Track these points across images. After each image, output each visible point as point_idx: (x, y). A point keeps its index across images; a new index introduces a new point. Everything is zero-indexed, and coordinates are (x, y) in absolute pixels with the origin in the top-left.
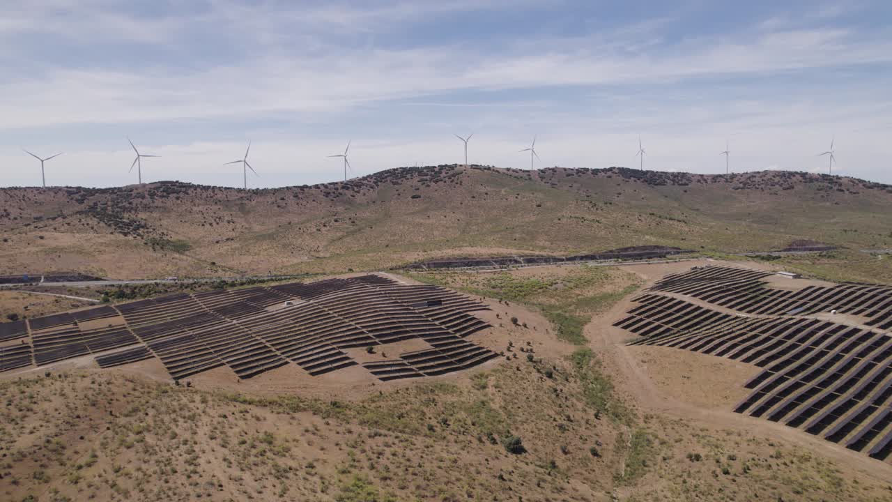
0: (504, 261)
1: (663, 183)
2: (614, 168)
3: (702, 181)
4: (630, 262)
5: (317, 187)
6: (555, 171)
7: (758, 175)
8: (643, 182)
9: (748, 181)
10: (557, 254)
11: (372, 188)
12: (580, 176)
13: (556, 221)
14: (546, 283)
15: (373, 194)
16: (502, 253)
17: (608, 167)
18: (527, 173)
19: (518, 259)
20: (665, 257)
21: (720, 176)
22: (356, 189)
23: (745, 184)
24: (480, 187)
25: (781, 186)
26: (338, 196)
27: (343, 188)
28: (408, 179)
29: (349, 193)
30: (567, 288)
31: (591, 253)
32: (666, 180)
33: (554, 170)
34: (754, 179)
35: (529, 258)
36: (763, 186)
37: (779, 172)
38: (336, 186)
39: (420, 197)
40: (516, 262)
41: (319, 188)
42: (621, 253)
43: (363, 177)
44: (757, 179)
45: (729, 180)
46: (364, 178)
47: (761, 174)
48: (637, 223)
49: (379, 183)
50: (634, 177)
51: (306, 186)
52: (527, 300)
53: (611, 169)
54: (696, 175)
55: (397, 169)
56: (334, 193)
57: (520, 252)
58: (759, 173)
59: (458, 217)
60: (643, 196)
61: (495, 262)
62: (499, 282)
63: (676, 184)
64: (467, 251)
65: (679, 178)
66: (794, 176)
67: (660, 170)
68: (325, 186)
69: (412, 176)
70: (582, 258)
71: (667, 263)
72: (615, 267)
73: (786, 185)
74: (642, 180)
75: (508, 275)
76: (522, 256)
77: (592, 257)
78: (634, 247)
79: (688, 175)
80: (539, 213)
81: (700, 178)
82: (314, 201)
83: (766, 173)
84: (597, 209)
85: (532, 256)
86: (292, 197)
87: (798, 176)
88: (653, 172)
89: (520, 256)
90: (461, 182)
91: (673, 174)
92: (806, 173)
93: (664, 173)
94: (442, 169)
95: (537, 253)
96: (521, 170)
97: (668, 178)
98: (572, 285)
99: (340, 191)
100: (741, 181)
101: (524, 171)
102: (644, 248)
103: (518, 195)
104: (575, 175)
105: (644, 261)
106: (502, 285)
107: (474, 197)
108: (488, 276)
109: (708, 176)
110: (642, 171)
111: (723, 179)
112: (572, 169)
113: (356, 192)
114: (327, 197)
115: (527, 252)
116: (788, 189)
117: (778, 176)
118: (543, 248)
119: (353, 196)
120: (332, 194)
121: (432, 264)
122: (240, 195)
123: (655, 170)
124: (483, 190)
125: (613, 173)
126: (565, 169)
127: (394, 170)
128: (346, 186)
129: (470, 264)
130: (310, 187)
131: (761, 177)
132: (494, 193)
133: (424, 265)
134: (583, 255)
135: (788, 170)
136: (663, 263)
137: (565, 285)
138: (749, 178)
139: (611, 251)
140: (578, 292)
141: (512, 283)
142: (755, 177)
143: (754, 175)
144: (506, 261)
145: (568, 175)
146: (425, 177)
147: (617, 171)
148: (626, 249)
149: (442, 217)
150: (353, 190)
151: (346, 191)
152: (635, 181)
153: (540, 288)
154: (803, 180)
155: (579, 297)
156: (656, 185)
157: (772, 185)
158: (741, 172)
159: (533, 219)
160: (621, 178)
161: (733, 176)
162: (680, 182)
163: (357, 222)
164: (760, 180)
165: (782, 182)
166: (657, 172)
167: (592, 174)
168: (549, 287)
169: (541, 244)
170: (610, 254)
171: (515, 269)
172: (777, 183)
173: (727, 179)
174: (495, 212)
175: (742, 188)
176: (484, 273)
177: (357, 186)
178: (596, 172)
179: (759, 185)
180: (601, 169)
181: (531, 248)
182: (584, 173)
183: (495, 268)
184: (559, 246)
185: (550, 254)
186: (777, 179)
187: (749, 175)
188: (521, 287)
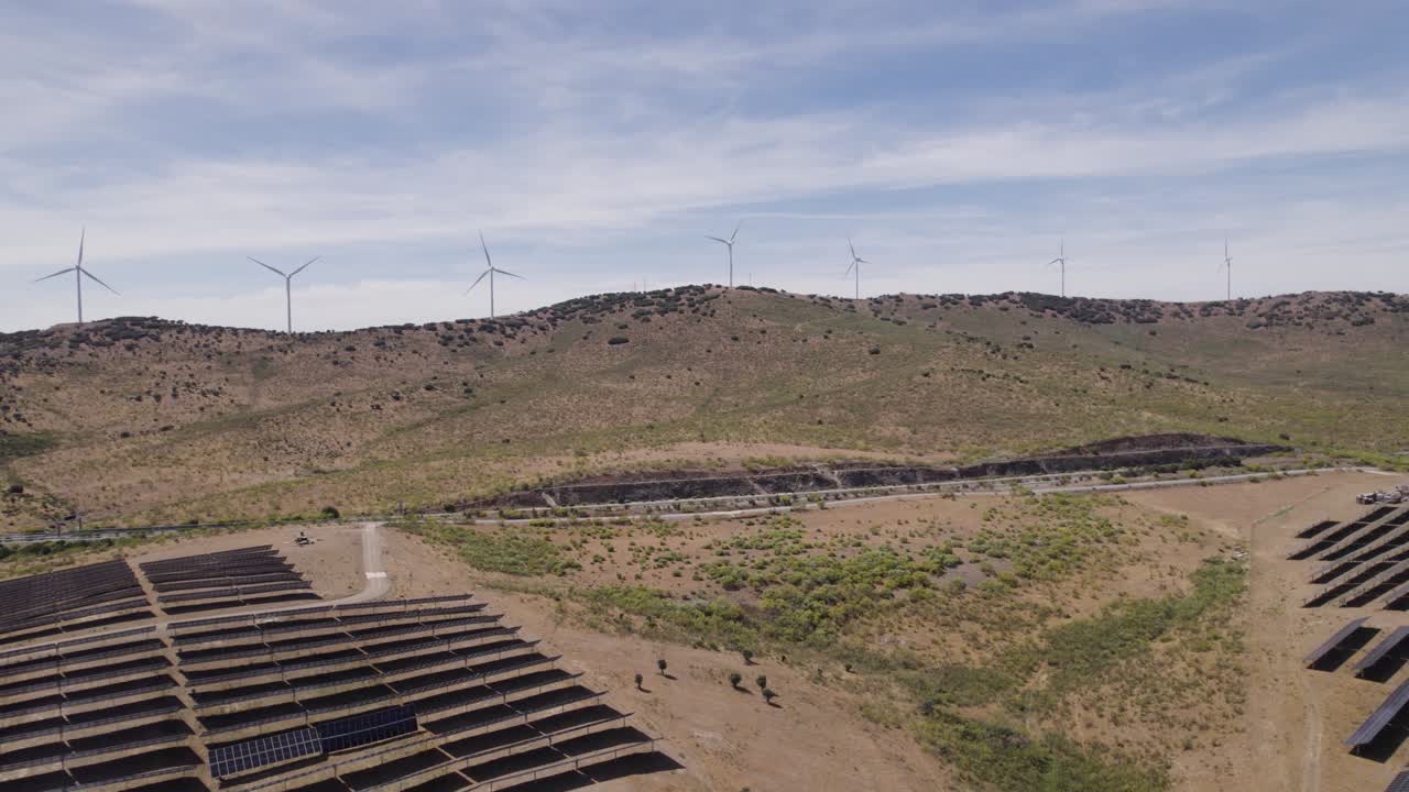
0: (784, 480)
1: (1108, 320)
2: (1012, 293)
3: (1183, 315)
4: (1147, 480)
5: (431, 327)
6: (901, 301)
7: (1293, 300)
8: (1068, 317)
9: (1276, 312)
10: (934, 459)
11: (542, 329)
12: (947, 308)
13: (918, 378)
14: (919, 562)
15: (542, 341)
16: (783, 459)
17: (999, 292)
18: (848, 303)
19: (828, 475)
20: (1238, 464)
21: (1217, 304)
22: (509, 331)
23: (1270, 318)
24: (751, 319)
25: (1346, 317)
26: (467, 344)
27: (483, 328)
28: (614, 312)
29: (490, 338)
30: (994, 581)
31: (1026, 456)
32: (1112, 313)
33: (898, 299)
34: (1287, 308)
35: (855, 470)
36: (1310, 320)
37: (1337, 294)
38: (470, 325)
39: (627, 341)
40: (821, 482)
41: (435, 329)
42: (1102, 454)
43: (531, 311)
44: (1293, 308)
45: (1237, 312)
46: (532, 313)
47: (1300, 299)
48: (1102, 384)
49: (559, 321)
50: (1052, 309)
51: (409, 327)
52: (854, 641)
53: (1005, 296)
54: (1168, 304)
55: (598, 297)
56: (461, 337)
57: (828, 453)
58: (1293, 296)
59: (698, 378)
60: (1073, 342)
61: (763, 483)
62: (759, 556)
63: (1132, 320)
64: (691, 452)
65: (1138, 309)
66: (1368, 300)
67: (1097, 297)
68: (447, 325)
69: (623, 306)
70: (1002, 469)
71: (1254, 481)
72: (1109, 496)
73: (1355, 317)
74: (1067, 313)
75: (793, 529)
76: (839, 467)
77: (1031, 467)
78: (1131, 439)
79: (1155, 305)
80: (877, 367)
81: (1177, 308)
82: (415, 352)
83: (1309, 296)
84: (1005, 357)
85: (868, 465)
86: (371, 346)
87: (1377, 301)
88: (1084, 300)
89: (834, 466)
90: (714, 311)
91: (1124, 303)
92: (1392, 295)
93: (1106, 301)
94: (682, 293)
95: (878, 456)
96: (835, 298)
97: (1117, 311)
98: (1007, 568)
99: (476, 334)
100: (1260, 311)
101: (842, 300)
102: (1157, 440)
103: (830, 332)
104: (939, 306)
105: (1183, 478)
106: (767, 573)
107: (735, 339)
108: (724, 534)
109: (1195, 305)
110: (1064, 299)
111: (1223, 310)
112: (933, 297)
113: (509, 336)
114: (445, 345)
115: (852, 455)
116: (1362, 323)
117: (1335, 300)
118: (893, 443)
119: (500, 344)
120: (458, 341)
121: (575, 490)
122: (270, 342)
123: (1089, 297)
124: (755, 324)
125: (1011, 301)
126: (919, 297)
127: (593, 297)
128: (488, 325)
129: (687, 489)
130: (418, 328)
131: (1300, 304)
132: (779, 331)
133: (551, 493)
134: (1004, 461)
135: (1354, 290)
136: (1239, 482)
137: (989, 572)
138: (1276, 306)
139: (1076, 450)
140: (1037, 596)
141: (801, 566)
142: (1288, 303)
143: (1284, 301)
144: (793, 479)
145: (926, 307)
146: (647, 308)
147: (1018, 299)
148: (1113, 444)
149: (662, 378)
150: (503, 332)
151: (487, 335)
152: (1054, 316)
153: (902, 586)
154: (1390, 308)
155: (1053, 623)
156: (1094, 322)
157: (1328, 319)
158: (1258, 296)
159: (866, 377)
160: (1027, 311)
161: (1243, 304)
162: (1140, 317)
163: (478, 391)
164: (1301, 308)
165: (1346, 312)
166: (1093, 300)
167: (972, 304)
168: (933, 580)
169: (887, 433)
170: (1074, 456)
171: (815, 505)
172: (1338, 314)
173: (1231, 310)
174: (779, 367)
175: (1266, 326)
176: (719, 520)
177: (511, 325)
178: (977, 301)
179: (1300, 318)
180: (988, 297)
181: (861, 443)
182: (955, 303)
183: (753, 504)
184: (935, 438)
185: (915, 459)
186: (1334, 307)
187: (1273, 303)
188: (833, 581)
